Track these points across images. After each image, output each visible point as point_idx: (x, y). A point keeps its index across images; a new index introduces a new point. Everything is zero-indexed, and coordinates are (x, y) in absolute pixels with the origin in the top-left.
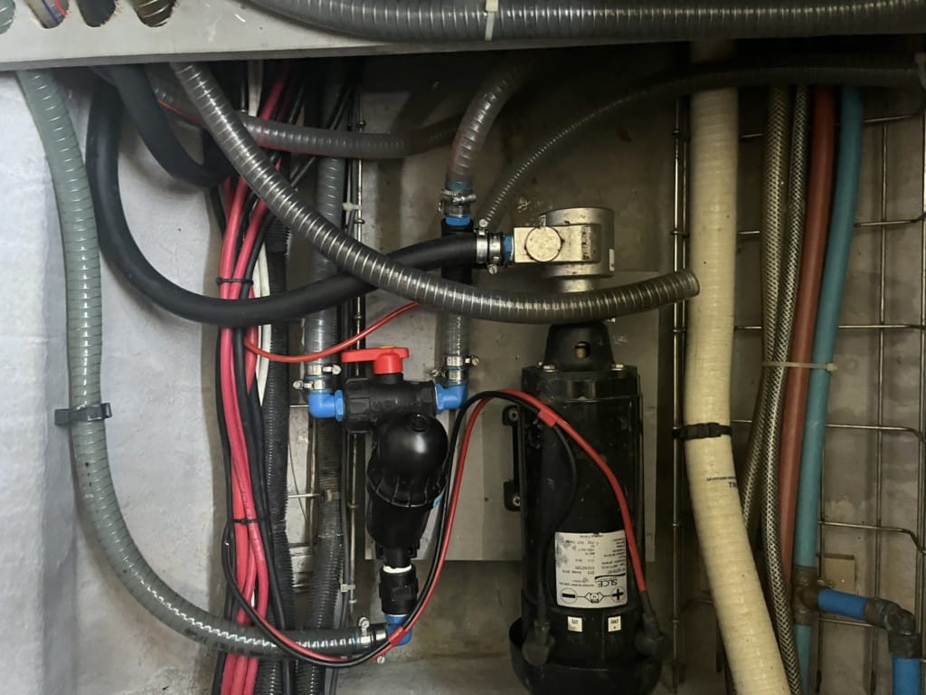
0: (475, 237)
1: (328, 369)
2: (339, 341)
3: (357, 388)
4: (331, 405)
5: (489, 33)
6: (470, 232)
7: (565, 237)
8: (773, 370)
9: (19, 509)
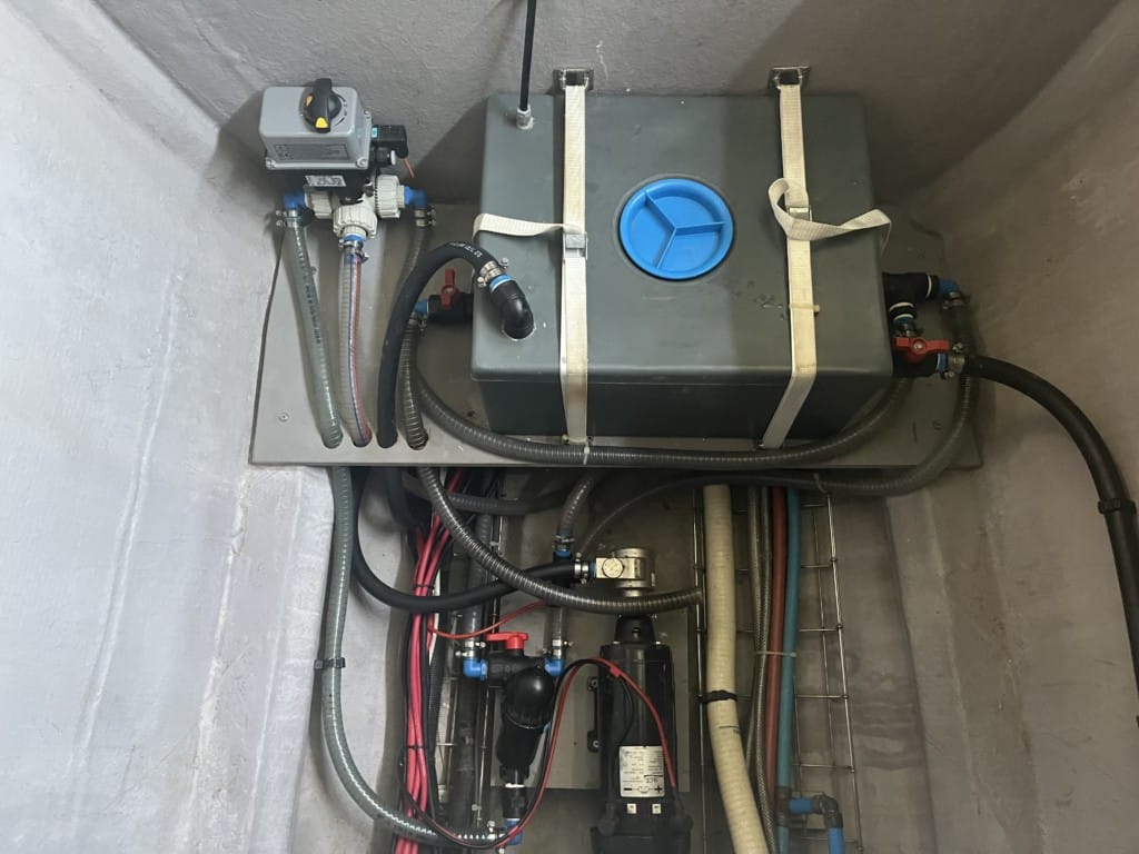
0: (575, 562)
1: (478, 644)
2: (482, 628)
3: (496, 656)
4: (478, 669)
5: (585, 461)
6: (571, 560)
7: (626, 564)
8: (760, 656)
9: (295, 717)
